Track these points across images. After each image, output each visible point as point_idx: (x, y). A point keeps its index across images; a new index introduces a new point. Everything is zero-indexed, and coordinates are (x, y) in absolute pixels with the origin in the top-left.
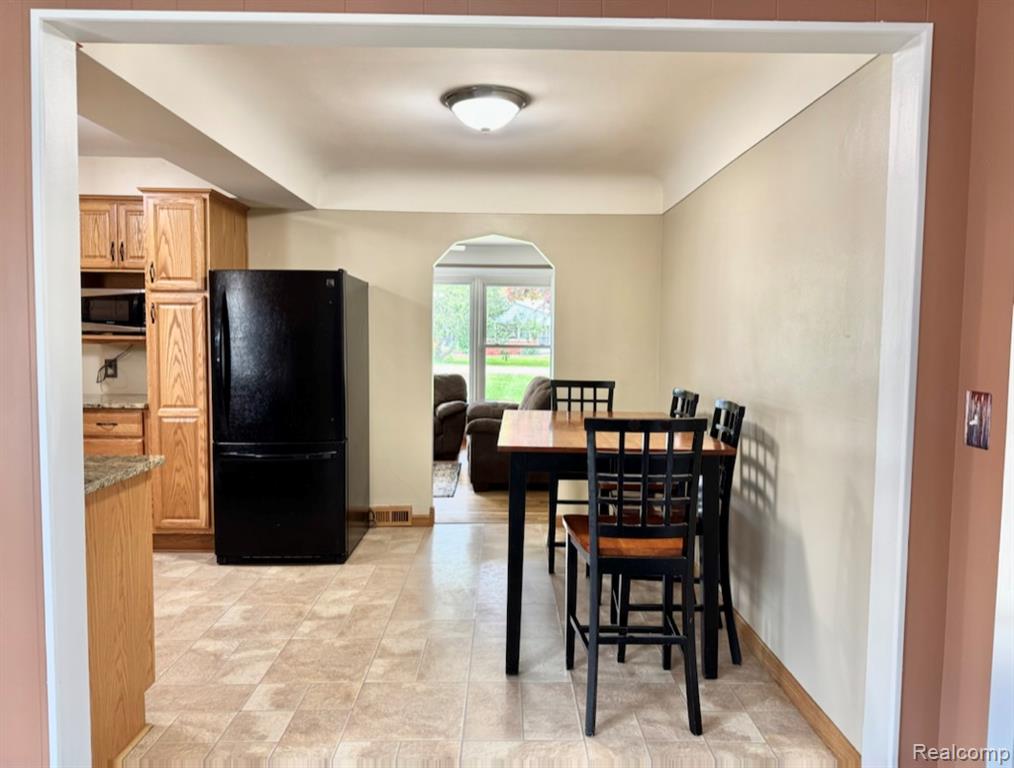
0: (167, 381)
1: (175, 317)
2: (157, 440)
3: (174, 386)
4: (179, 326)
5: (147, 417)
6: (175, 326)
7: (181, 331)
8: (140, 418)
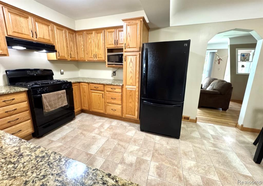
0: (128, 78)
1: (131, 60)
2: (125, 94)
3: (130, 80)
4: (132, 62)
5: (123, 88)
6: (131, 62)
7: (133, 64)
8: (121, 88)
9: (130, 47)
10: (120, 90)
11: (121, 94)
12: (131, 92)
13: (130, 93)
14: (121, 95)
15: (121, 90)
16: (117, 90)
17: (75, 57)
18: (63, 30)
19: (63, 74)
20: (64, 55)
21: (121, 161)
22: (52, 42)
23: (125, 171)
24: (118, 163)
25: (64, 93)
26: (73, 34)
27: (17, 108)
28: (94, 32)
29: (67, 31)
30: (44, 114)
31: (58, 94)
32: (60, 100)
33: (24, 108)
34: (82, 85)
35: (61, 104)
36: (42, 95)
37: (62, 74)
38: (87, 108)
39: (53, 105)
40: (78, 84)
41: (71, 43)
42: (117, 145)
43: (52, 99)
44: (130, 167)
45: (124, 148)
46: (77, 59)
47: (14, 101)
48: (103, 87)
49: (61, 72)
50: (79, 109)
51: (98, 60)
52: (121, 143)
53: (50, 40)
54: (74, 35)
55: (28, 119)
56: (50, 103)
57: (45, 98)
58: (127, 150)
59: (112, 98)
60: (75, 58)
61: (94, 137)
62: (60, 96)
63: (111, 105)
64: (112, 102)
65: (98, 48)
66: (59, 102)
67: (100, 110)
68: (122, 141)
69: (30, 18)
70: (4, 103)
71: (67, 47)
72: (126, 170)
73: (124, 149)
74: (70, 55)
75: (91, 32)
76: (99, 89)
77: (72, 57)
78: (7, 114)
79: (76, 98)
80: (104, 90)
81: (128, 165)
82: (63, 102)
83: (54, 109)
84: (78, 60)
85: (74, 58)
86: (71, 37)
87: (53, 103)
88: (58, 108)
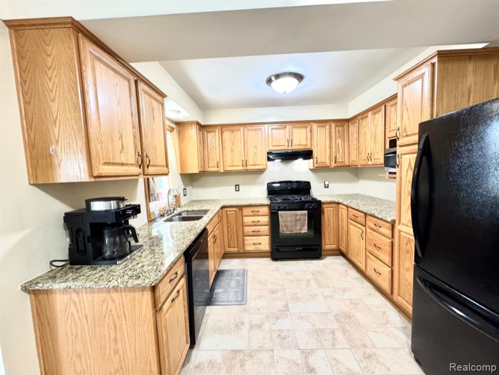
0: (404, 207)
1: (410, 163)
2: (398, 244)
3: (407, 212)
5: (394, 228)
6: (409, 170)
8: (391, 228)
9: (408, 134)
10: (388, 232)
11: (390, 241)
12: (409, 244)
13: (407, 244)
14: (390, 245)
15: (391, 232)
16: (383, 230)
17: (343, 160)
18: (326, 126)
19: (328, 187)
20: (324, 161)
21: (306, 350)
22: (309, 147)
23: (295, 365)
24: (300, 348)
25: (305, 215)
26: (343, 126)
27: (261, 220)
28: (370, 114)
29: (333, 125)
30: (280, 235)
31: (296, 215)
32: (298, 223)
33: (265, 222)
34: (341, 208)
35: (300, 229)
36: (279, 212)
37: (326, 187)
38: (344, 250)
39: (288, 227)
40: (337, 205)
41: (339, 141)
42: (328, 331)
43: (289, 219)
44: (305, 370)
45: (333, 345)
46: (347, 164)
47: (259, 213)
48: (364, 218)
49: (325, 185)
50: (334, 247)
51: (375, 163)
52: (339, 335)
53: (307, 145)
54: (345, 127)
55: (267, 234)
56: (286, 224)
57: (282, 216)
58: (333, 351)
59: (375, 245)
60: (344, 163)
61: (314, 296)
62: (298, 218)
63: (372, 259)
64: (375, 252)
65: (375, 142)
66: (296, 225)
67: (358, 260)
68: (345, 334)
69: (288, 126)
70: (252, 214)
71: (330, 147)
72: (297, 365)
73: (331, 346)
74: (334, 159)
75: (365, 115)
76: (359, 219)
77: (337, 161)
78: (252, 224)
79: (330, 227)
80: (364, 224)
81: (307, 364)
82: (302, 226)
83: (289, 232)
84: (349, 166)
85: (342, 162)
86: (339, 132)
87: (289, 224)
88: (294, 232)
